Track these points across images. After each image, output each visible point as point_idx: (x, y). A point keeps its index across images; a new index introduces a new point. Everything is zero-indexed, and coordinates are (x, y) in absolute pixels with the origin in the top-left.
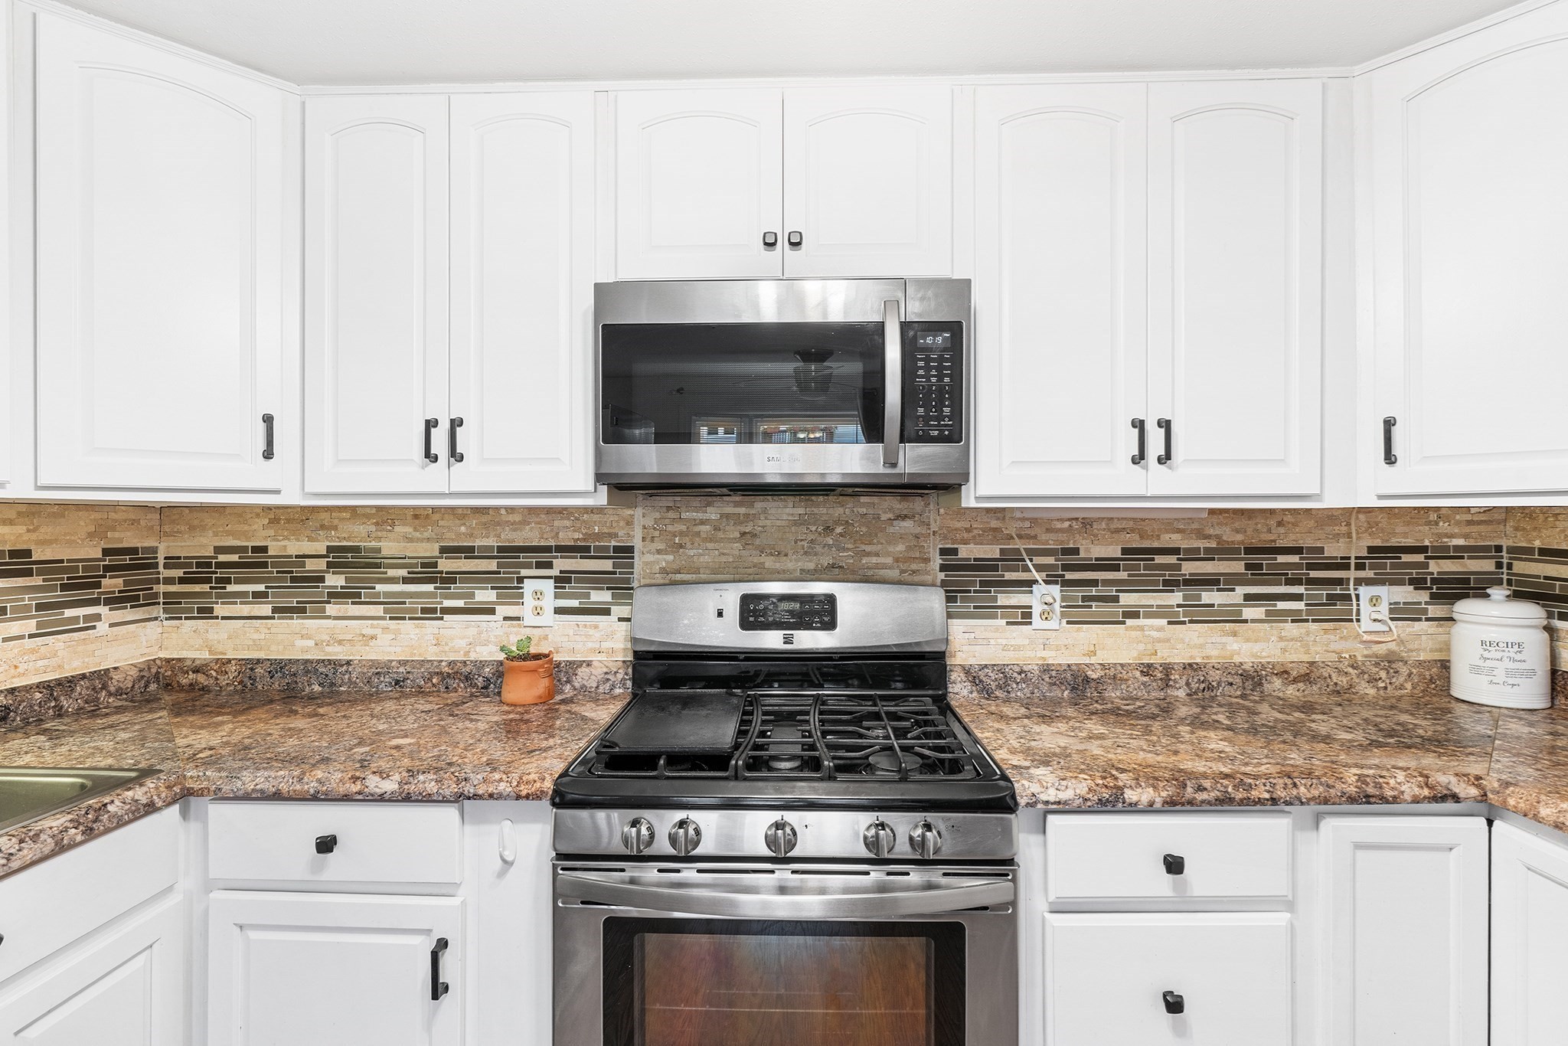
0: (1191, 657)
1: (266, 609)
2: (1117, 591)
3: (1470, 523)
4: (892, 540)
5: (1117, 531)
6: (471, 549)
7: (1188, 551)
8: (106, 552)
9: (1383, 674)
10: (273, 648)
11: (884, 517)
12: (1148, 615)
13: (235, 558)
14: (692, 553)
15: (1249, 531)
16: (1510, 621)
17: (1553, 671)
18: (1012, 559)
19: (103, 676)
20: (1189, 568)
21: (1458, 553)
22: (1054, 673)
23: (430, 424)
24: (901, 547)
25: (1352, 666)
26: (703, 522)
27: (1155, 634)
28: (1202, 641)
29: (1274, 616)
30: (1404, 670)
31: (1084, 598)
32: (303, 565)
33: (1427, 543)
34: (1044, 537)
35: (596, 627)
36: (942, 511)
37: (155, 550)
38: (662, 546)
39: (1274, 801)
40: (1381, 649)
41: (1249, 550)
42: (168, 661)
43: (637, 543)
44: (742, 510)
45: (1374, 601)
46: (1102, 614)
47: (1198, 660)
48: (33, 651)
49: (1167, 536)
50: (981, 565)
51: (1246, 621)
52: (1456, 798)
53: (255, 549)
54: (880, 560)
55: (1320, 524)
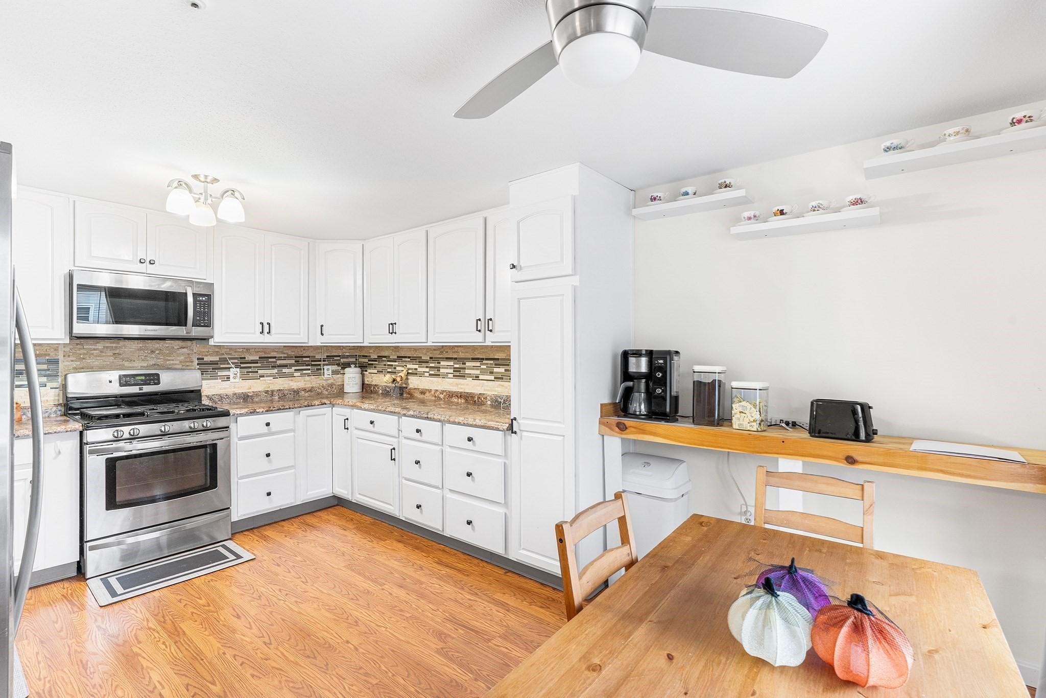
0: (280, 388)
2: (257, 370)
3: (350, 349)
4: (179, 355)
5: (258, 352)
7: (278, 357)
9: (329, 388)
11: (175, 348)
12: (267, 376)
14: (89, 361)
15: (296, 352)
16: (354, 372)
17: (363, 384)
18: (224, 361)
20: (279, 362)
21: (347, 357)
22: (237, 395)
24: (182, 358)
25: (322, 387)
26: (94, 350)
27: (269, 382)
28: (283, 383)
29: (302, 375)
30: (335, 387)
31: (247, 372)
33: (340, 354)
34: (234, 354)
36: (198, 346)
38: (74, 359)
39: (290, 408)
40: (329, 382)
41: (295, 357)
43: (60, 357)
44: (114, 345)
45: (328, 370)
46: (252, 377)
47: (282, 388)
49: (272, 353)
50: (212, 363)
51: (295, 377)
52: (326, 404)
54: (174, 362)
55: (315, 350)
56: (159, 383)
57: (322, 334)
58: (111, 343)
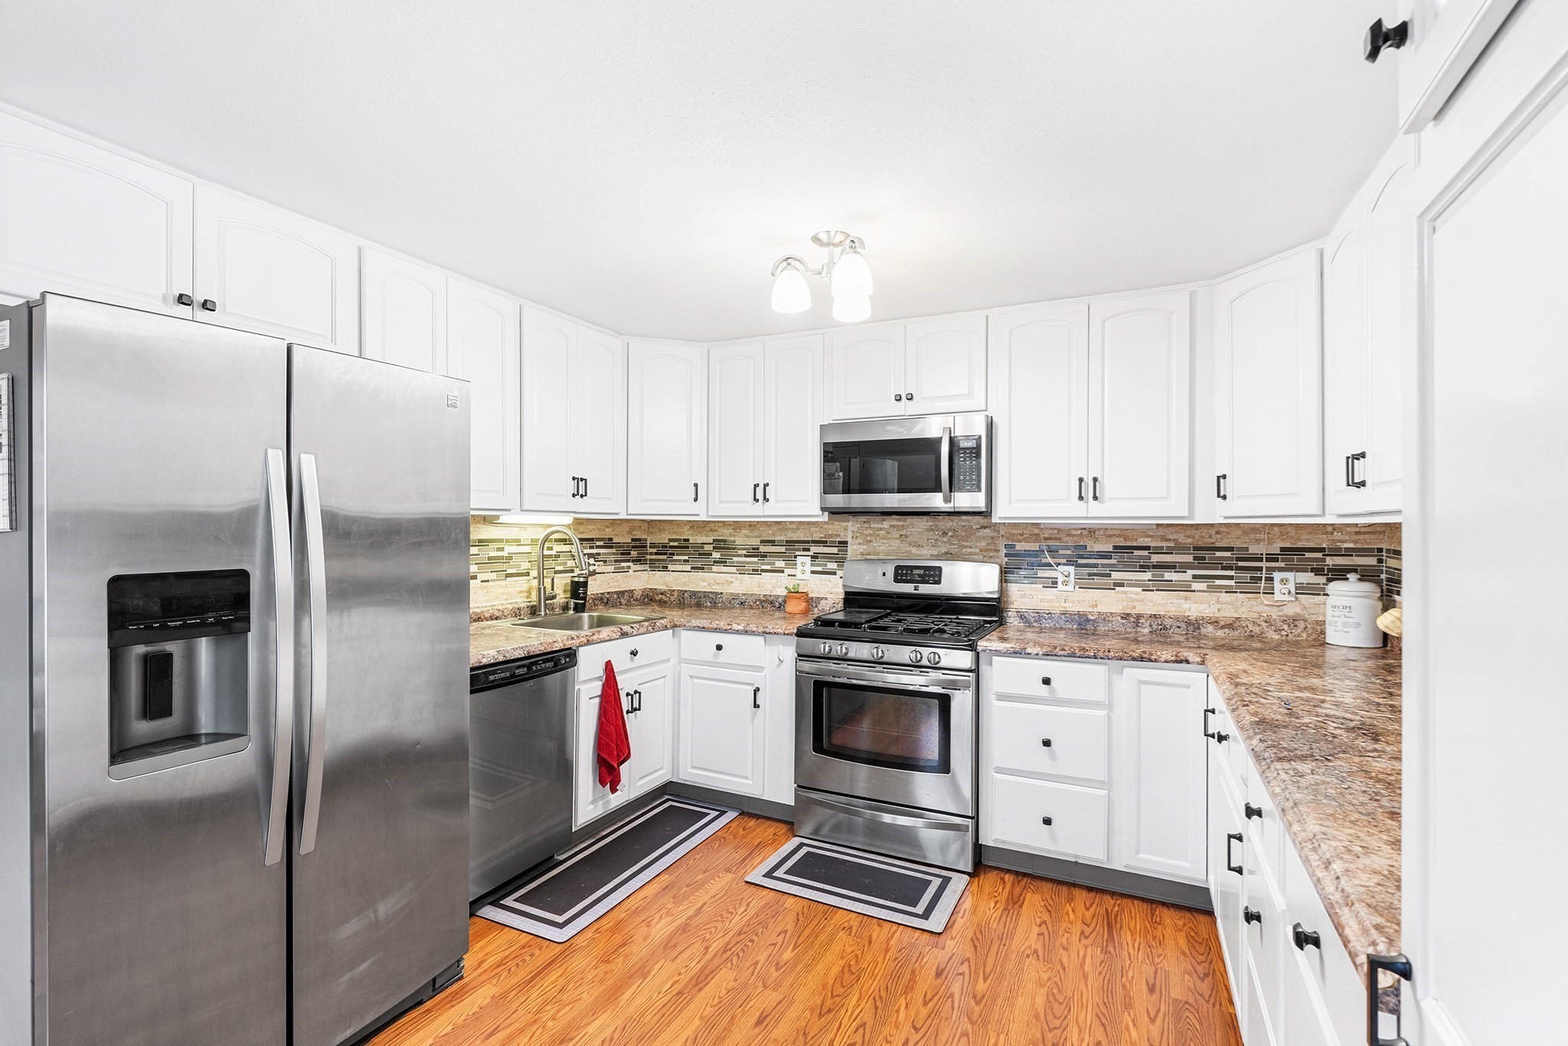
0: (1158, 611)
1: (688, 568)
2: (1110, 571)
3: (1357, 533)
4: (979, 539)
5: (1110, 536)
6: (774, 541)
7: (1156, 548)
8: (633, 540)
9: (1286, 627)
10: (691, 586)
11: (975, 527)
12: (1129, 585)
13: (676, 544)
14: (875, 545)
15: (1197, 537)
16: (1352, 594)
19: (632, 591)
20: (1156, 558)
21: (1349, 552)
22: (1067, 615)
23: (756, 486)
24: (983, 544)
25: (1266, 622)
26: (881, 529)
27: (1133, 596)
28: (1164, 601)
29: (1212, 589)
31: (1090, 575)
32: (703, 547)
33: (1324, 546)
34: (1064, 539)
35: (830, 581)
37: (646, 540)
38: (861, 541)
40: (1287, 611)
41: (1195, 549)
42: (651, 589)
43: (849, 540)
44: (901, 523)
45: (1284, 581)
46: (1101, 584)
47: (1162, 613)
48: (613, 579)
49: (1142, 539)
50: (1028, 554)
51: (1194, 591)
53: (685, 540)
54: (972, 550)
55: (1245, 533)
56: (938, 582)
57: (1222, 496)
58: (899, 520)
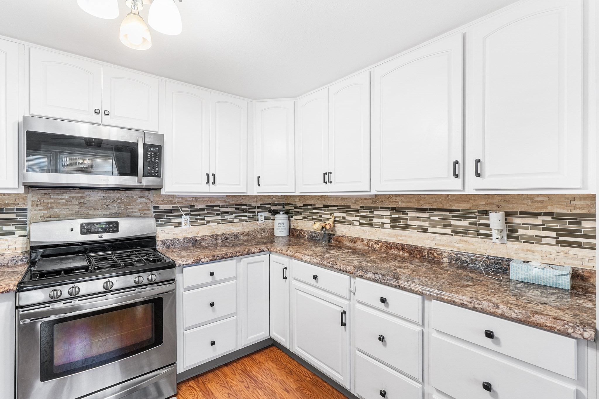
0: (223, 232)
2: (204, 216)
3: (278, 198)
4: (138, 204)
5: (205, 201)
7: (222, 206)
9: (262, 232)
11: (135, 197)
12: (212, 222)
14: (56, 210)
15: (236, 201)
16: (283, 218)
17: (290, 228)
18: (176, 209)
20: (222, 210)
21: (276, 205)
22: (188, 240)
24: (141, 206)
25: (257, 231)
27: (214, 227)
28: (225, 228)
29: (241, 221)
30: (266, 231)
31: (196, 219)
33: (271, 203)
34: (185, 203)
36: (154, 195)
38: (41, 208)
39: (232, 257)
40: (262, 227)
41: (236, 205)
43: (29, 206)
44: (80, 195)
45: (261, 216)
46: (201, 223)
47: (224, 233)
49: (217, 202)
50: (166, 211)
51: (235, 222)
52: (264, 251)
54: (133, 210)
55: (251, 199)
56: (117, 231)
57: (259, 185)
58: (77, 193)
